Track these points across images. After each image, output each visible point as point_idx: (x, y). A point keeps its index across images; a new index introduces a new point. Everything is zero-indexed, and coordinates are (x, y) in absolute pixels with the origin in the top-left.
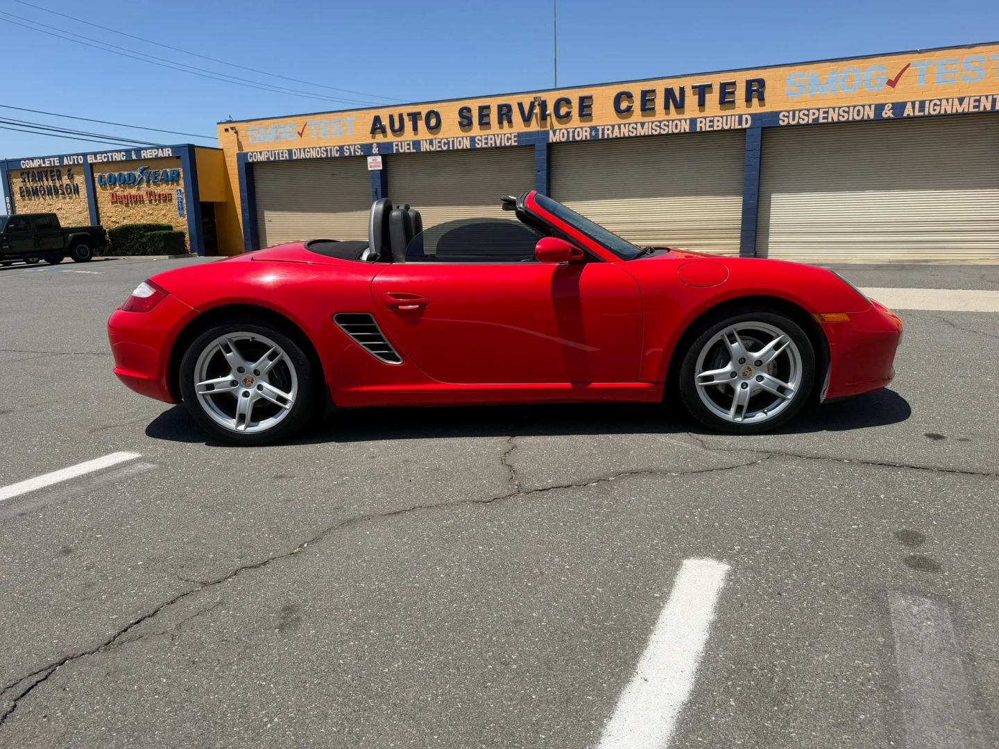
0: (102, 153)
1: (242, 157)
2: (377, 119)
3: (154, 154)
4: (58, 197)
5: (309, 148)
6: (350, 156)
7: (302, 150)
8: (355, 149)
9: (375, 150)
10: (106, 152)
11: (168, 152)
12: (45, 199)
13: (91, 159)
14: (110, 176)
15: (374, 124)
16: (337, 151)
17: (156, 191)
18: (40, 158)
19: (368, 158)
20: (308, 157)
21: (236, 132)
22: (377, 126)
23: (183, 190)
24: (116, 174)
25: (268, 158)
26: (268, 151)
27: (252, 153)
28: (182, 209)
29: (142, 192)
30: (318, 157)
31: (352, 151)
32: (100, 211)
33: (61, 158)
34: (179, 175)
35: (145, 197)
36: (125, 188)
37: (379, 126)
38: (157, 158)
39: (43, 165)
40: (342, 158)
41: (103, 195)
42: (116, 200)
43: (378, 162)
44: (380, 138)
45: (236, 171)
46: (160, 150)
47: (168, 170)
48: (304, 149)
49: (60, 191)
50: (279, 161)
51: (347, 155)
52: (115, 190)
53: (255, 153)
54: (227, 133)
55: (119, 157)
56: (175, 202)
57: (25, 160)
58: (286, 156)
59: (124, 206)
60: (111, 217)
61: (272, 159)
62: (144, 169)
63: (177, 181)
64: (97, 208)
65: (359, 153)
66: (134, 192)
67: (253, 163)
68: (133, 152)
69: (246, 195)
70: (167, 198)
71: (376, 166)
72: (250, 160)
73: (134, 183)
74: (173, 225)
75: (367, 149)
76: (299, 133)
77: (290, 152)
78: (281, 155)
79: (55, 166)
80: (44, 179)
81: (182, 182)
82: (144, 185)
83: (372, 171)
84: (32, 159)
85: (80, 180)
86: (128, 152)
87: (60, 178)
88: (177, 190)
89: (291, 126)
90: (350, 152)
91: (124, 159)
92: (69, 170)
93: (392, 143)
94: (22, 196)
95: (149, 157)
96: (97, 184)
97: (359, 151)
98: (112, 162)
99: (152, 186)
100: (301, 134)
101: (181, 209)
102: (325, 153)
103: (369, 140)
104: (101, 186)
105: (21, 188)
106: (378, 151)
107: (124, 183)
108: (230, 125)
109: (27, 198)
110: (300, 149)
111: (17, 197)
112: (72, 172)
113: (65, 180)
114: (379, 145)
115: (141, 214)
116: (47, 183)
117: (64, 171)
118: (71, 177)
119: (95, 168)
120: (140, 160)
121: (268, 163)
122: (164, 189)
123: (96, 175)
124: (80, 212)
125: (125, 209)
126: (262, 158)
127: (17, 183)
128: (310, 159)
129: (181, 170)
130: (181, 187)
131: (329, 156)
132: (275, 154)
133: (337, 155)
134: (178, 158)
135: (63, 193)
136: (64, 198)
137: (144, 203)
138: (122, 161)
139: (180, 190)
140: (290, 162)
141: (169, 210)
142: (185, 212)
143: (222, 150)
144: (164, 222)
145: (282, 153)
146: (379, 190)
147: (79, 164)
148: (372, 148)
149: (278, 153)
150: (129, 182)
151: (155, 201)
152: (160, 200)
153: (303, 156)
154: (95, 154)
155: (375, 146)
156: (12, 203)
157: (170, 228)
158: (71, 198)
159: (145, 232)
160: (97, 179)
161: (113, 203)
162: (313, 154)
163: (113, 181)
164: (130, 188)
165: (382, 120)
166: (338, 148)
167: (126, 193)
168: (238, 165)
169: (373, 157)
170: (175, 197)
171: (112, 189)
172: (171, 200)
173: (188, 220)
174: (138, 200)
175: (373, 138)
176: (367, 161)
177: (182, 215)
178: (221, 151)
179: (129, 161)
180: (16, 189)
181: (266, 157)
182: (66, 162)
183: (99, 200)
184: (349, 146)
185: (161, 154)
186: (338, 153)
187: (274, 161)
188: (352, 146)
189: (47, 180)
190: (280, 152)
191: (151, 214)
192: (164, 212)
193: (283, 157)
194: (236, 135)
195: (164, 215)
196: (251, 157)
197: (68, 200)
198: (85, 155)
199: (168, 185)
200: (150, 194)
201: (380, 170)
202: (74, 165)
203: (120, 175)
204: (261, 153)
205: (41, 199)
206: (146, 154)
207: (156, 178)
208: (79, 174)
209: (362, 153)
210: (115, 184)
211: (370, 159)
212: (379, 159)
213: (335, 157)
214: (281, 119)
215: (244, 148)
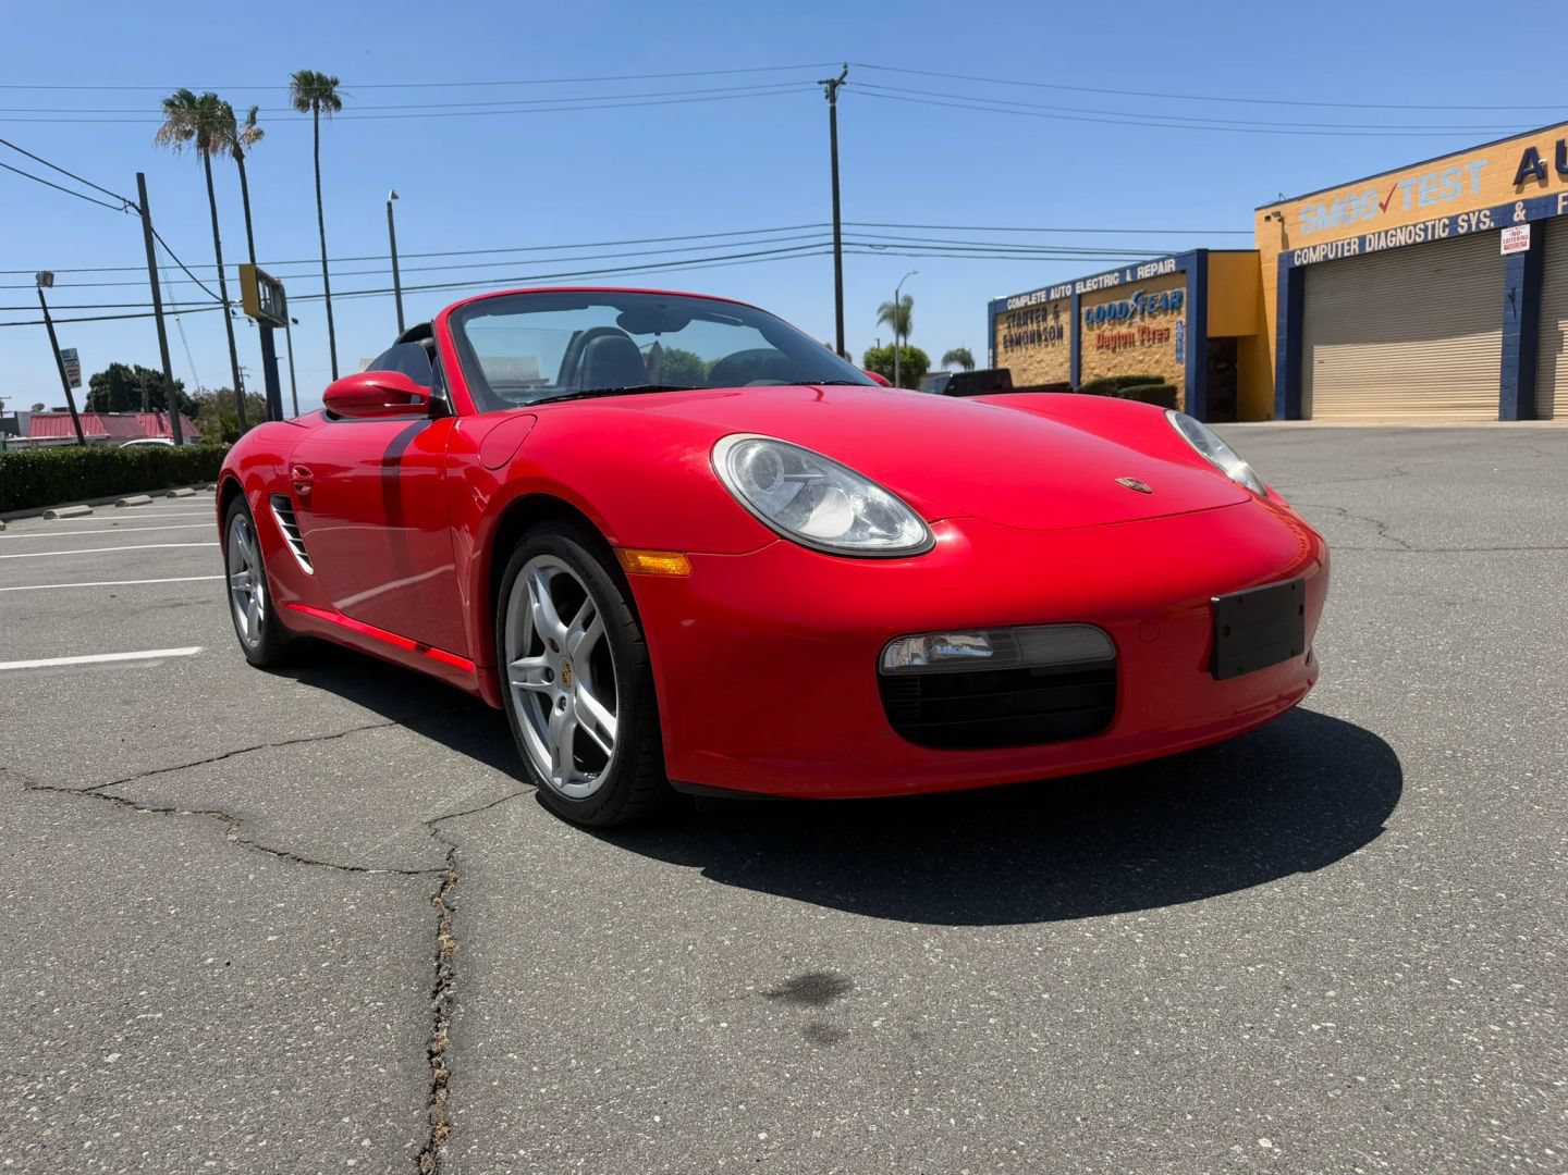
0: (1092, 277)
1: (1286, 258)
2: (1531, 155)
3: (1153, 270)
4: (1040, 345)
5: (1396, 230)
6: (1469, 234)
7: (1383, 235)
8: (1479, 218)
9: (1519, 215)
10: (1097, 276)
11: (1170, 266)
12: (1027, 349)
13: (1080, 289)
14: (1099, 309)
15: (1525, 163)
16: (1445, 226)
17: (1151, 326)
18: (1026, 294)
19: (1503, 231)
20: (1391, 245)
21: (1281, 220)
22: (1530, 168)
23: (1184, 320)
24: (1106, 306)
25: (1326, 256)
26: (1327, 244)
27: (1302, 250)
28: (1181, 351)
29: (1134, 330)
30: (1410, 242)
31: (1474, 223)
32: (1083, 361)
33: (1048, 290)
34: (1182, 297)
35: (1136, 337)
36: (1114, 325)
37: (1532, 167)
38: (1156, 277)
39: (1029, 303)
40: (1454, 240)
41: (1089, 337)
42: (1103, 343)
43: (1523, 238)
44: (1533, 190)
45: (1274, 283)
46: (1161, 264)
47: (1169, 292)
48: (1386, 232)
49: (1043, 337)
50: (1343, 258)
51: (1461, 231)
52: (1103, 328)
53: (1306, 250)
54: (1268, 223)
55: (1111, 281)
56: (1173, 340)
57: (1012, 298)
58: (1355, 248)
59: (1110, 351)
60: (1094, 369)
61: (1331, 256)
62: (1140, 295)
63: (1179, 308)
64: (1079, 357)
65: (1488, 224)
66: (1123, 330)
67: (1302, 268)
68: (1128, 272)
69: (1285, 320)
70: (1163, 335)
71: (1517, 245)
72: (1297, 263)
73: (1125, 316)
74: (1166, 376)
75: (1503, 216)
76: (1381, 205)
77: (1362, 240)
78: (1346, 248)
79: (1041, 303)
80: (1029, 322)
81: (1184, 309)
82: (1137, 319)
83: (1508, 255)
84: (1019, 296)
85: (1065, 319)
86: (1122, 271)
87: (1045, 320)
88: (1176, 323)
89: (1373, 193)
90: (1470, 226)
91: (1116, 283)
92: (1056, 306)
93: (1555, 196)
94: (1006, 347)
95: (1148, 275)
96: (1084, 324)
97: (1487, 220)
98: (1104, 289)
99: (1146, 318)
100: (1384, 207)
101: (1179, 351)
102: (1422, 234)
103: (1512, 197)
104: (1088, 325)
105: (1005, 337)
106: (1525, 215)
107: (1114, 317)
108: (1274, 211)
109: (1009, 349)
110: (1379, 234)
111: (1001, 348)
112: (1058, 309)
113: (1051, 322)
114: (1527, 204)
115: (1130, 361)
116: (1032, 327)
117: (1050, 308)
118: (1057, 317)
119: (1084, 301)
120: (1136, 282)
121: (1326, 263)
122: (1160, 322)
123: (1084, 310)
124: (1061, 364)
125: (1112, 355)
126: (1315, 257)
127: (1003, 330)
128: (1395, 248)
129: (1184, 290)
130: (1183, 318)
131: (1430, 238)
132: (1337, 246)
133: (1444, 235)
134: (1183, 272)
135: (1046, 340)
136: (1047, 346)
137: (1134, 346)
138: (1114, 287)
139: (1181, 322)
140: (1363, 259)
141: (1164, 354)
142: (1184, 356)
143: (1258, 251)
144: (1155, 372)
145: (1349, 244)
146: (1519, 290)
147: (1066, 297)
148: (1515, 211)
149: (1343, 245)
150: (1120, 315)
151: (1149, 341)
152: (1154, 339)
153: (1383, 244)
154: (1084, 280)
155: (1519, 207)
156: (995, 356)
157: (1160, 380)
158: (1053, 345)
159: (1120, 388)
160: (1084, 317)
161: (1099, 348)
162: (1402, 239)
163: (1101, 316)
164: (1121, 324)
165: (1540, 153)
166: (1447, 222)
167: (1115, 332)
168: (1279, 273)
169: (1514, 229)
170: (1173, 332)
171: (1099, 328)
172: (1167, 339)
173: (1187, 369)
174: (1127, 341)
175: (1519, 192)
176: (1500, 236)
177: (1179, 360)
178: (1256, 254)
179: (1123, 285)
180: (1000, 339)
181: (1322, 254)
182: (1052, 297)
183: (1084, 345)
184: (1468, 214)
185: (1161, 270)
186: (1447, 230)
187: (1336, 260)
188: (1474, 213)
189: (1032, 322)
190: (1346, 242)
191: (1141, 362)
192: (1157, 357)
193: (1349, 251)
194: (1280, 224)
195: (1157, 362)
196: (1299, 256)
197: (1050, 348)
198: (1073, 283)
199: (1166, 315)
200: (1143, 331)
201: (1526, 252)
202: (1061, 299)
203: (1110, 307)
204: (1315, 248)
205: (1024, 350)
206: (1143, 273)
207: (1152, 306)
208: (1065, 310)
209: (1492, 225)
210: (1103, 320)
211: (1506, 234)
212: (1526, 230)
213: (1441, 239)
214: (1354, 186)
215: (1290, 245)
